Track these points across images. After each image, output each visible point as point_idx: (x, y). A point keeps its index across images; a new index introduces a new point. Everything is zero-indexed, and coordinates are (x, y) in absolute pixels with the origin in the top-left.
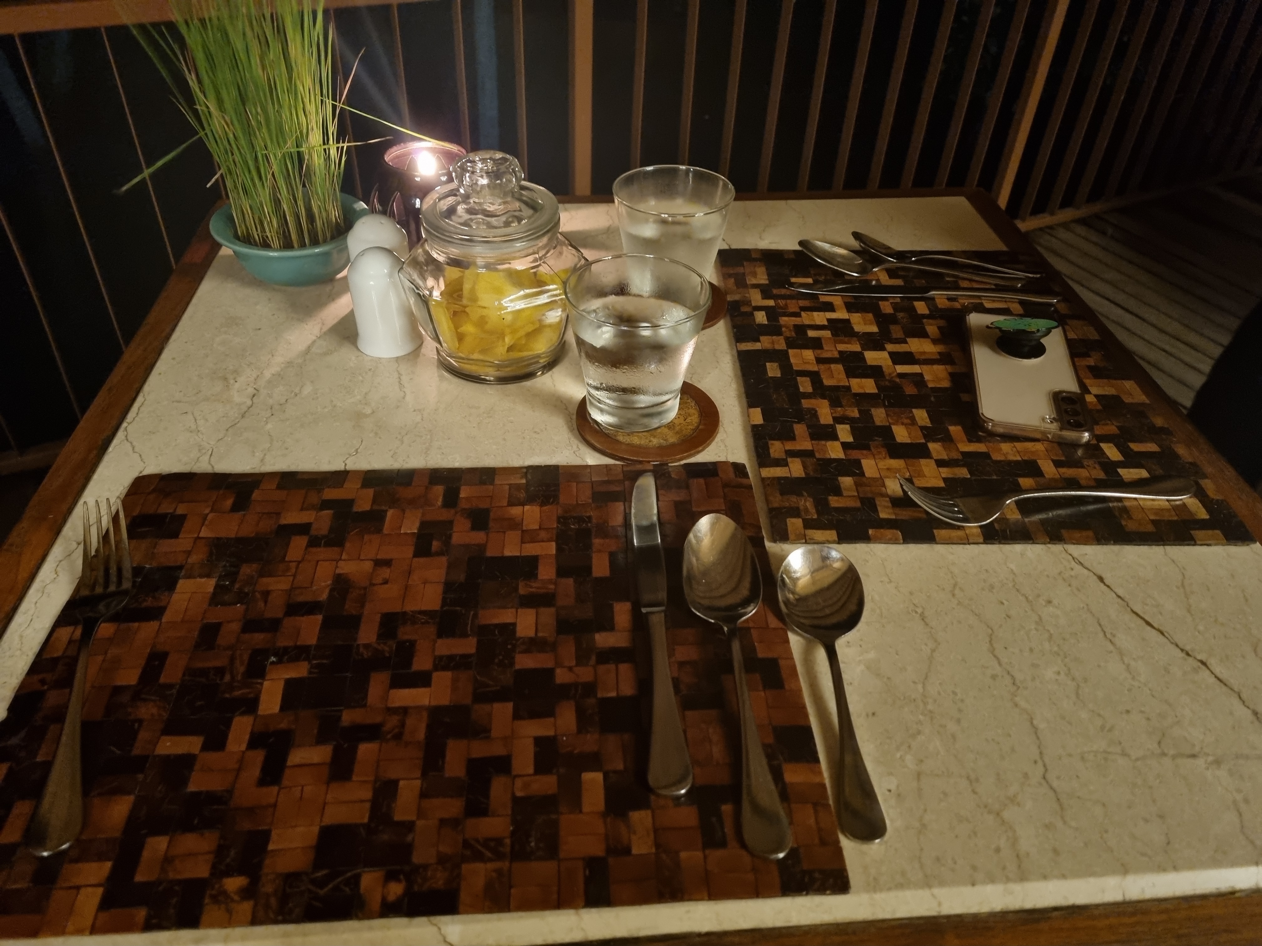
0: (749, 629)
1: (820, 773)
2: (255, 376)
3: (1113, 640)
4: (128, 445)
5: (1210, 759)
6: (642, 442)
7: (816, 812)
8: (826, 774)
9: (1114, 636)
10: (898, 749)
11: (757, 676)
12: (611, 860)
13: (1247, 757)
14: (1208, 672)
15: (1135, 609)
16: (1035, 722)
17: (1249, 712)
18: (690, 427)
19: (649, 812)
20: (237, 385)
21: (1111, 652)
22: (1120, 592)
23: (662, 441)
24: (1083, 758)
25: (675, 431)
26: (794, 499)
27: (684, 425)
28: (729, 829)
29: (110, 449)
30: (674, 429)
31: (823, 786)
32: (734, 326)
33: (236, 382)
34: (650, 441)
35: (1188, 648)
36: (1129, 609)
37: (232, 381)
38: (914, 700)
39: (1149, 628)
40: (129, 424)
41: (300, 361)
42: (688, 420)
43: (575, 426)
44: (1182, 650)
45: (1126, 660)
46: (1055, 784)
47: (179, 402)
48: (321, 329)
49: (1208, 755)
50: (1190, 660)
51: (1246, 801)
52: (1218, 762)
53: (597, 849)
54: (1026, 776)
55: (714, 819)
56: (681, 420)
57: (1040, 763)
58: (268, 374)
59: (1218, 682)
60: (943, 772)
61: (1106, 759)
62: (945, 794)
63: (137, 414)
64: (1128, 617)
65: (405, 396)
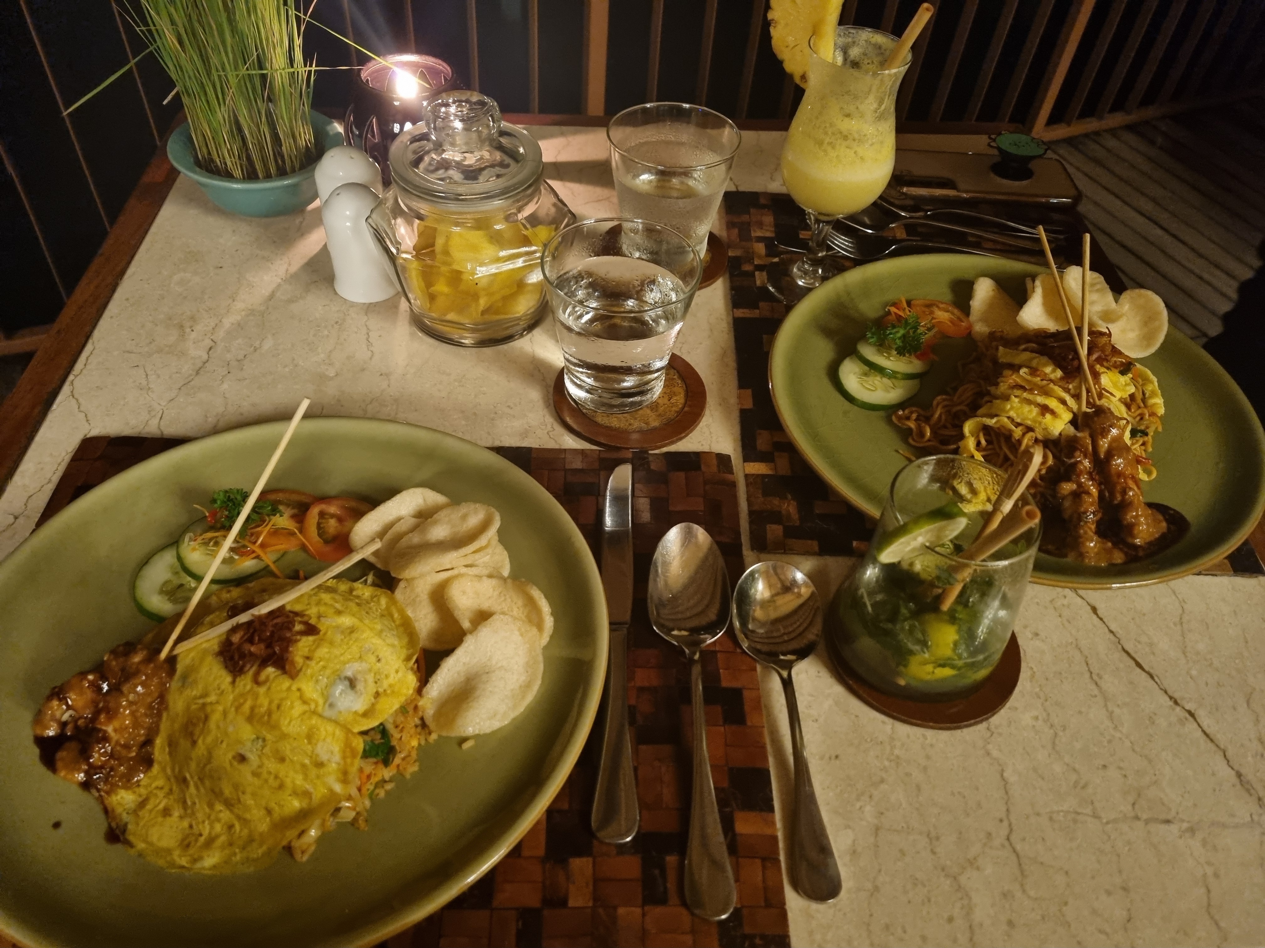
0: (715, 652)
1: (773, 823)
2: (213, 324)
3: (1099, 683)
4: (74, 402)
5: (1185, 825)
6: (622, 425)
7: (764, 868)
8: (779, 824)
9: (1101, 678)
10: (858, 799)
11: (718, 709)
12: (546, 913)
13: (1224, 826)
14: (1195, 725)
15: (1127, 648)
16: (1005, 775)
17: (1233, 773)
18: (674, 409)
19: (590, 860)
20: (193, 335)
21: (1096, 696)
22: (1113, 627)
23: (643, 425)
24: (1051, 819)
25: (657, 413)
26: (776, 501)
27: (668, 407)
28: (671, 885)
29: (55, 406)
30: (656, 411)
31: (775, 839)
32: (732, 288)
33: (193, 331)
34: (630, 424)
35: (1176, 695)
36: (1120, 647)
37: (188, 330)
38: (881, 742)
39: (1138, 670)
40: (76, 376)
41: (263, 308)
42: (672, 401)
43: (551, 402)
44: (1171, 698)
45: (1109, 705)
46: (1018, 847)
47: (129, 352)
48: (287, 270)
49: (1183, 821)
50: (1178, 709)
51: (1216, 875)
52: (1192, 831)
53: (533, 900)
54: (989, 834)
55: (657, 872)
56: (666, 401)
57: (1006, 823)
58: (228, 322)
59: (1205, 737)
60: (903, 827)
61: (1075, 821)
62: (902, 852)
63: (85, 365)
64: (1118, 655)
65: (372, 355)
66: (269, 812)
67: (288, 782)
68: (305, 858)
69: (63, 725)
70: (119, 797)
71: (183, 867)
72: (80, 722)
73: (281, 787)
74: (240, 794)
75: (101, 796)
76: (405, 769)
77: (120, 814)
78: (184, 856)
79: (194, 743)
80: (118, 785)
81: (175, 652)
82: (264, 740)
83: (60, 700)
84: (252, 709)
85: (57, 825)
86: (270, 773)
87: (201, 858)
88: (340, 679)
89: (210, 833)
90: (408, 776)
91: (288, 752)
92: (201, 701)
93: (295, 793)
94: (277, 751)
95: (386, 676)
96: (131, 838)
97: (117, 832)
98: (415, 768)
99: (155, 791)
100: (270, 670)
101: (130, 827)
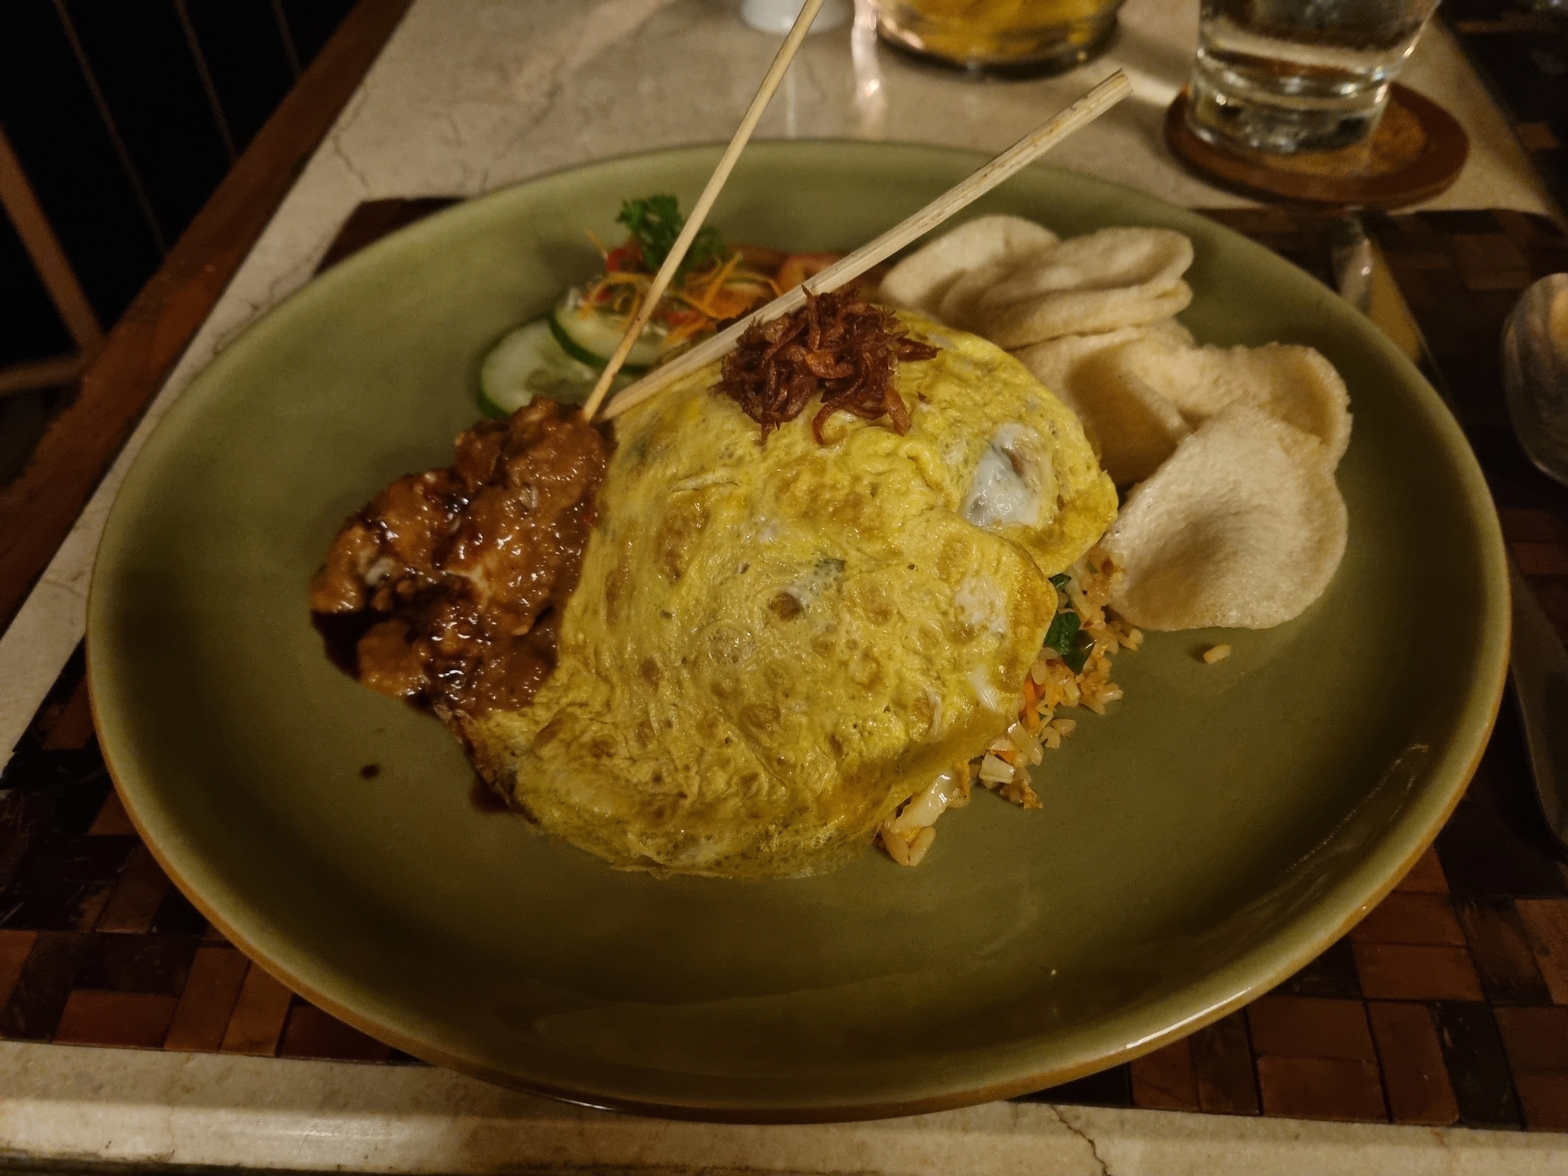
2: (552, 64)
4: (340, 161)
6: (1319, 171)
20: (522, 78)
25: (1381, 154)
27: (1397, 145)
30: (1377, 151)
33: (520, 73)
37: (513, 72)
41: (629, 44)
58: (574, 61)
63: (355, 118)
66: (836, 745)
67: (891, 668)
68: (916, 858)
69: (368, 592)
70: (491, 724)
71: (647, 861)
72: (402, 587)
73: (874, 682)
74: (780, 696)
75: (456, 718)
76: (1094, 693)
77: (499, 756)
78: (653, 836)
79: (677, 575)
80: (490, 699)
81: (611, 412)
82: (842, 565)
83: (369, 527)
84: (814, 494)
85: (370, 772)
86: (852, 645)
87: (692, 840)
88: (993, 447)
89: (701, 794)
90: (1101, 710)
91: (897, 596)
92: (691, 484)
93: (899, 705)
94: (874, 591)
95: (1071, 469)
96: (528, 800)
97: (498, 788)
98: (1114, 694)
99: (569, 710)
100: (842, 418)
101: (521, 778)
